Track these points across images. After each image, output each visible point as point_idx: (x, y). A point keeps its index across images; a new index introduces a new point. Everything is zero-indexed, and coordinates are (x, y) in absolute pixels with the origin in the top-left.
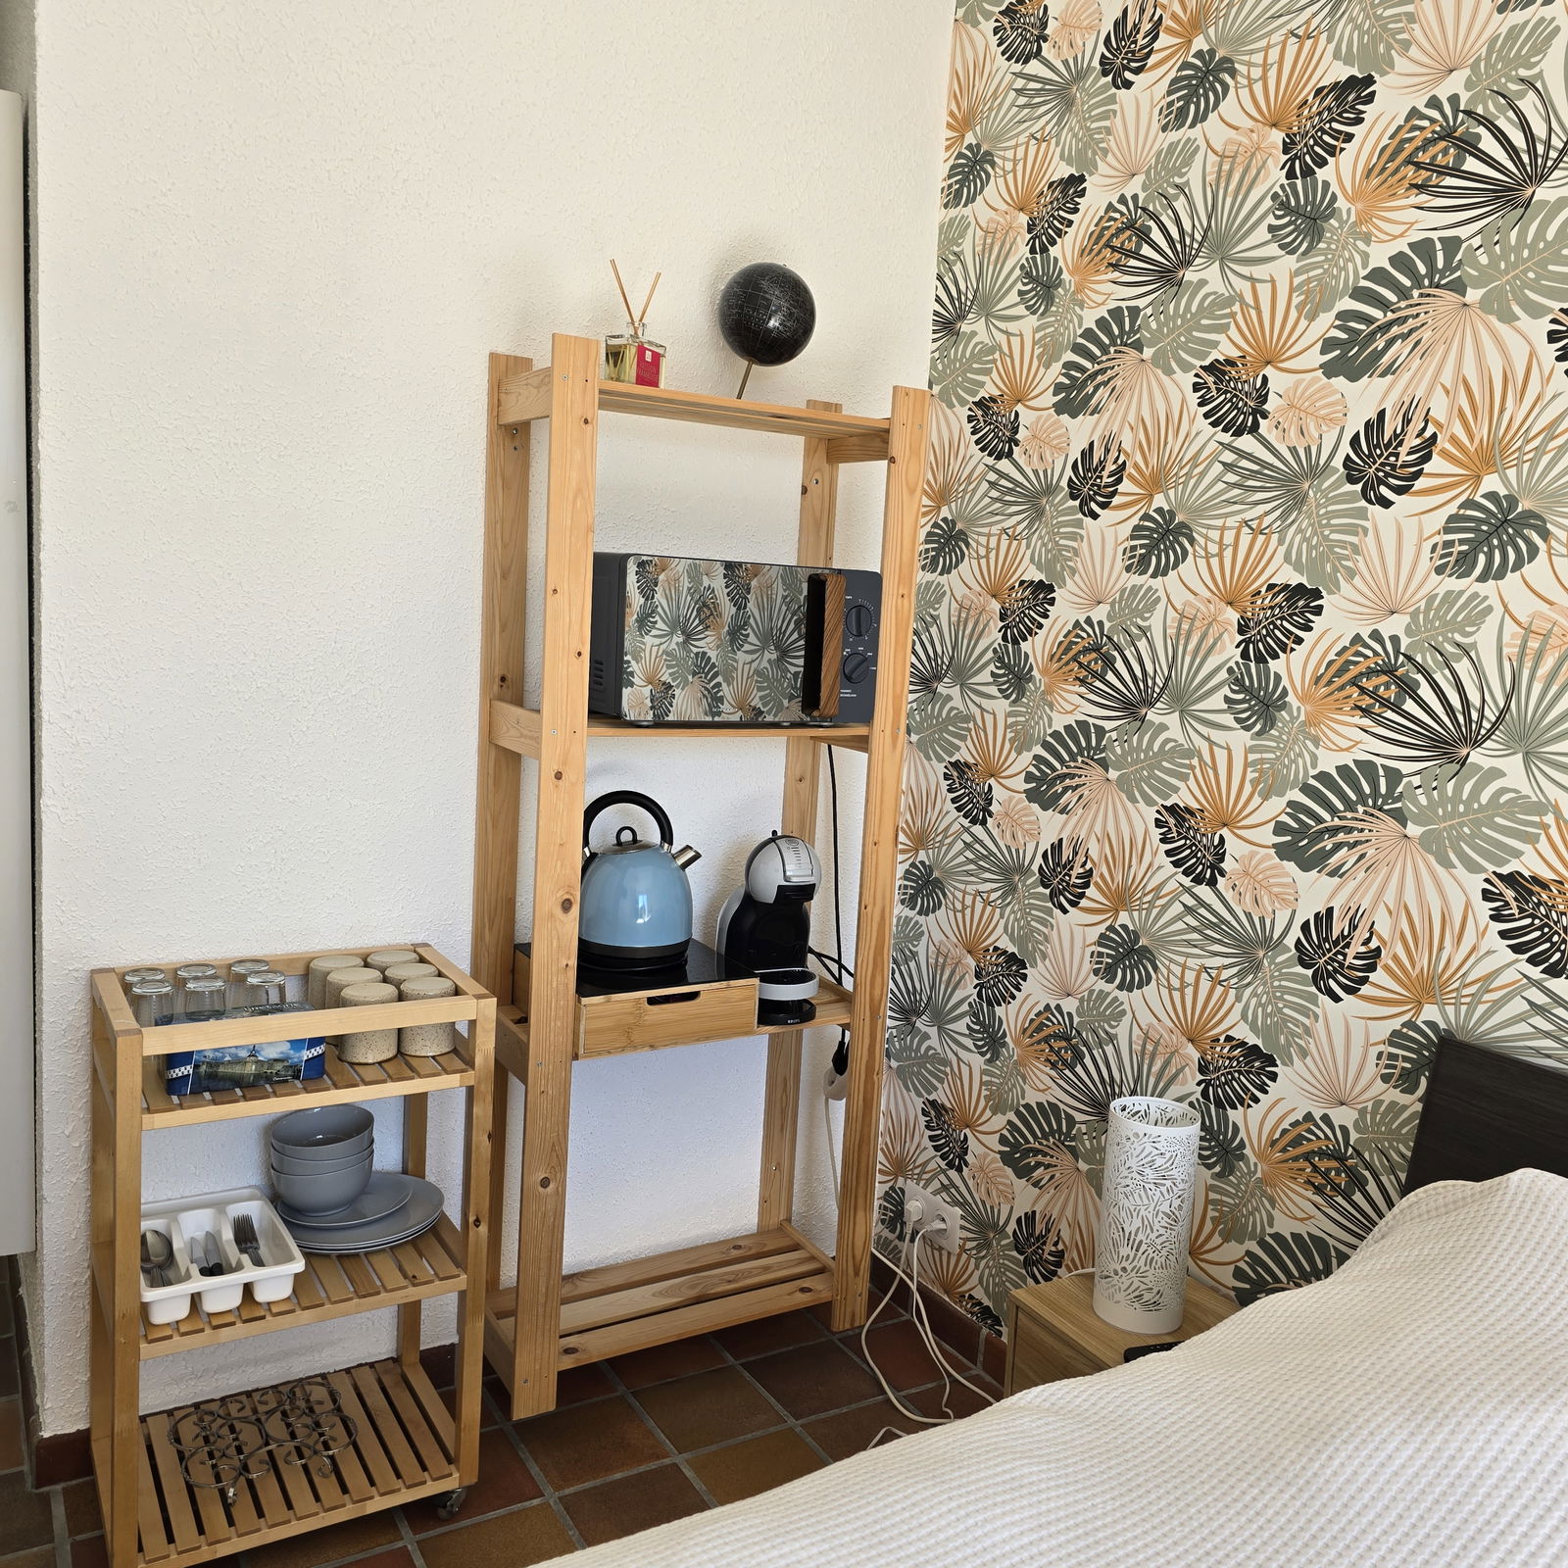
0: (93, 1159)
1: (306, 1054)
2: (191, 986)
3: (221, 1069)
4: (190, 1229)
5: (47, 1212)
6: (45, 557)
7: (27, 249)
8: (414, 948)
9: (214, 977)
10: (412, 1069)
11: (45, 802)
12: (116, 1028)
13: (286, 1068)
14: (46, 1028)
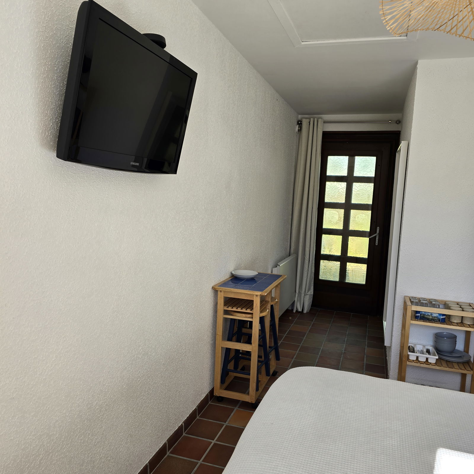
0: (402, 330)
1: (442, 317)
2: (422, 301)
3: (425, 316)
4: (418, 348)
5: (393, 338)
6: (403, 222)
7: (406, 167)
8: (469, 304)
9: (426, 301)
10: (464, 325)
11: (399, 264)
12: (407, 304)
13: (438, 319)
14: (396, 305)
